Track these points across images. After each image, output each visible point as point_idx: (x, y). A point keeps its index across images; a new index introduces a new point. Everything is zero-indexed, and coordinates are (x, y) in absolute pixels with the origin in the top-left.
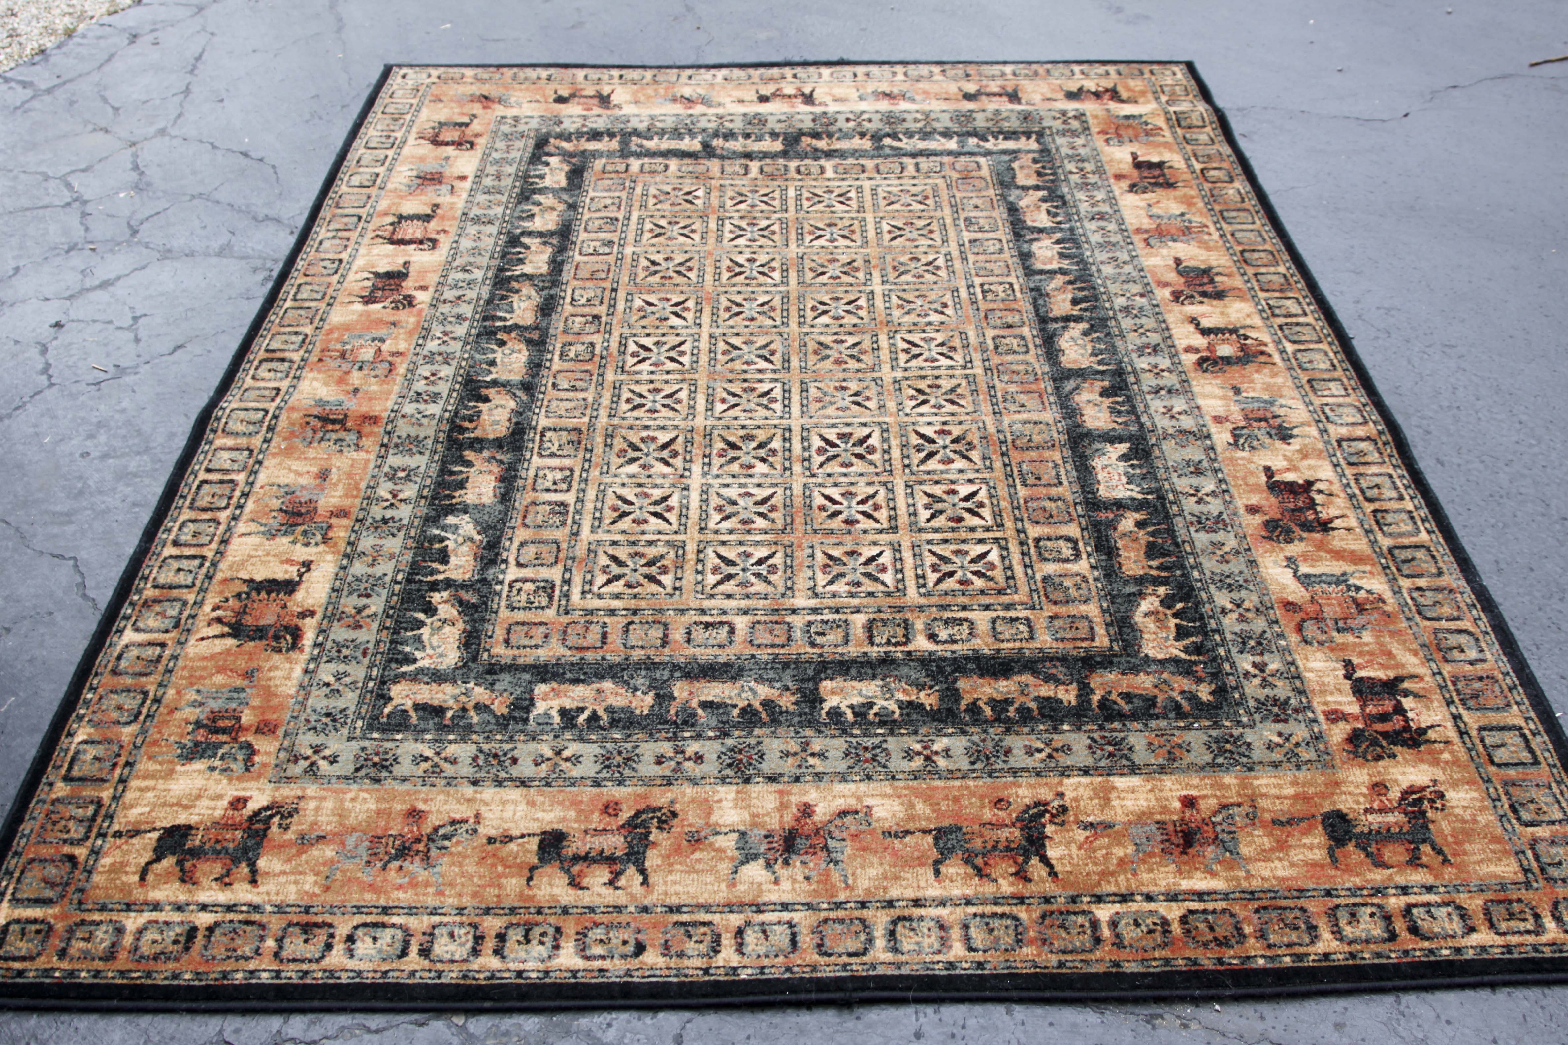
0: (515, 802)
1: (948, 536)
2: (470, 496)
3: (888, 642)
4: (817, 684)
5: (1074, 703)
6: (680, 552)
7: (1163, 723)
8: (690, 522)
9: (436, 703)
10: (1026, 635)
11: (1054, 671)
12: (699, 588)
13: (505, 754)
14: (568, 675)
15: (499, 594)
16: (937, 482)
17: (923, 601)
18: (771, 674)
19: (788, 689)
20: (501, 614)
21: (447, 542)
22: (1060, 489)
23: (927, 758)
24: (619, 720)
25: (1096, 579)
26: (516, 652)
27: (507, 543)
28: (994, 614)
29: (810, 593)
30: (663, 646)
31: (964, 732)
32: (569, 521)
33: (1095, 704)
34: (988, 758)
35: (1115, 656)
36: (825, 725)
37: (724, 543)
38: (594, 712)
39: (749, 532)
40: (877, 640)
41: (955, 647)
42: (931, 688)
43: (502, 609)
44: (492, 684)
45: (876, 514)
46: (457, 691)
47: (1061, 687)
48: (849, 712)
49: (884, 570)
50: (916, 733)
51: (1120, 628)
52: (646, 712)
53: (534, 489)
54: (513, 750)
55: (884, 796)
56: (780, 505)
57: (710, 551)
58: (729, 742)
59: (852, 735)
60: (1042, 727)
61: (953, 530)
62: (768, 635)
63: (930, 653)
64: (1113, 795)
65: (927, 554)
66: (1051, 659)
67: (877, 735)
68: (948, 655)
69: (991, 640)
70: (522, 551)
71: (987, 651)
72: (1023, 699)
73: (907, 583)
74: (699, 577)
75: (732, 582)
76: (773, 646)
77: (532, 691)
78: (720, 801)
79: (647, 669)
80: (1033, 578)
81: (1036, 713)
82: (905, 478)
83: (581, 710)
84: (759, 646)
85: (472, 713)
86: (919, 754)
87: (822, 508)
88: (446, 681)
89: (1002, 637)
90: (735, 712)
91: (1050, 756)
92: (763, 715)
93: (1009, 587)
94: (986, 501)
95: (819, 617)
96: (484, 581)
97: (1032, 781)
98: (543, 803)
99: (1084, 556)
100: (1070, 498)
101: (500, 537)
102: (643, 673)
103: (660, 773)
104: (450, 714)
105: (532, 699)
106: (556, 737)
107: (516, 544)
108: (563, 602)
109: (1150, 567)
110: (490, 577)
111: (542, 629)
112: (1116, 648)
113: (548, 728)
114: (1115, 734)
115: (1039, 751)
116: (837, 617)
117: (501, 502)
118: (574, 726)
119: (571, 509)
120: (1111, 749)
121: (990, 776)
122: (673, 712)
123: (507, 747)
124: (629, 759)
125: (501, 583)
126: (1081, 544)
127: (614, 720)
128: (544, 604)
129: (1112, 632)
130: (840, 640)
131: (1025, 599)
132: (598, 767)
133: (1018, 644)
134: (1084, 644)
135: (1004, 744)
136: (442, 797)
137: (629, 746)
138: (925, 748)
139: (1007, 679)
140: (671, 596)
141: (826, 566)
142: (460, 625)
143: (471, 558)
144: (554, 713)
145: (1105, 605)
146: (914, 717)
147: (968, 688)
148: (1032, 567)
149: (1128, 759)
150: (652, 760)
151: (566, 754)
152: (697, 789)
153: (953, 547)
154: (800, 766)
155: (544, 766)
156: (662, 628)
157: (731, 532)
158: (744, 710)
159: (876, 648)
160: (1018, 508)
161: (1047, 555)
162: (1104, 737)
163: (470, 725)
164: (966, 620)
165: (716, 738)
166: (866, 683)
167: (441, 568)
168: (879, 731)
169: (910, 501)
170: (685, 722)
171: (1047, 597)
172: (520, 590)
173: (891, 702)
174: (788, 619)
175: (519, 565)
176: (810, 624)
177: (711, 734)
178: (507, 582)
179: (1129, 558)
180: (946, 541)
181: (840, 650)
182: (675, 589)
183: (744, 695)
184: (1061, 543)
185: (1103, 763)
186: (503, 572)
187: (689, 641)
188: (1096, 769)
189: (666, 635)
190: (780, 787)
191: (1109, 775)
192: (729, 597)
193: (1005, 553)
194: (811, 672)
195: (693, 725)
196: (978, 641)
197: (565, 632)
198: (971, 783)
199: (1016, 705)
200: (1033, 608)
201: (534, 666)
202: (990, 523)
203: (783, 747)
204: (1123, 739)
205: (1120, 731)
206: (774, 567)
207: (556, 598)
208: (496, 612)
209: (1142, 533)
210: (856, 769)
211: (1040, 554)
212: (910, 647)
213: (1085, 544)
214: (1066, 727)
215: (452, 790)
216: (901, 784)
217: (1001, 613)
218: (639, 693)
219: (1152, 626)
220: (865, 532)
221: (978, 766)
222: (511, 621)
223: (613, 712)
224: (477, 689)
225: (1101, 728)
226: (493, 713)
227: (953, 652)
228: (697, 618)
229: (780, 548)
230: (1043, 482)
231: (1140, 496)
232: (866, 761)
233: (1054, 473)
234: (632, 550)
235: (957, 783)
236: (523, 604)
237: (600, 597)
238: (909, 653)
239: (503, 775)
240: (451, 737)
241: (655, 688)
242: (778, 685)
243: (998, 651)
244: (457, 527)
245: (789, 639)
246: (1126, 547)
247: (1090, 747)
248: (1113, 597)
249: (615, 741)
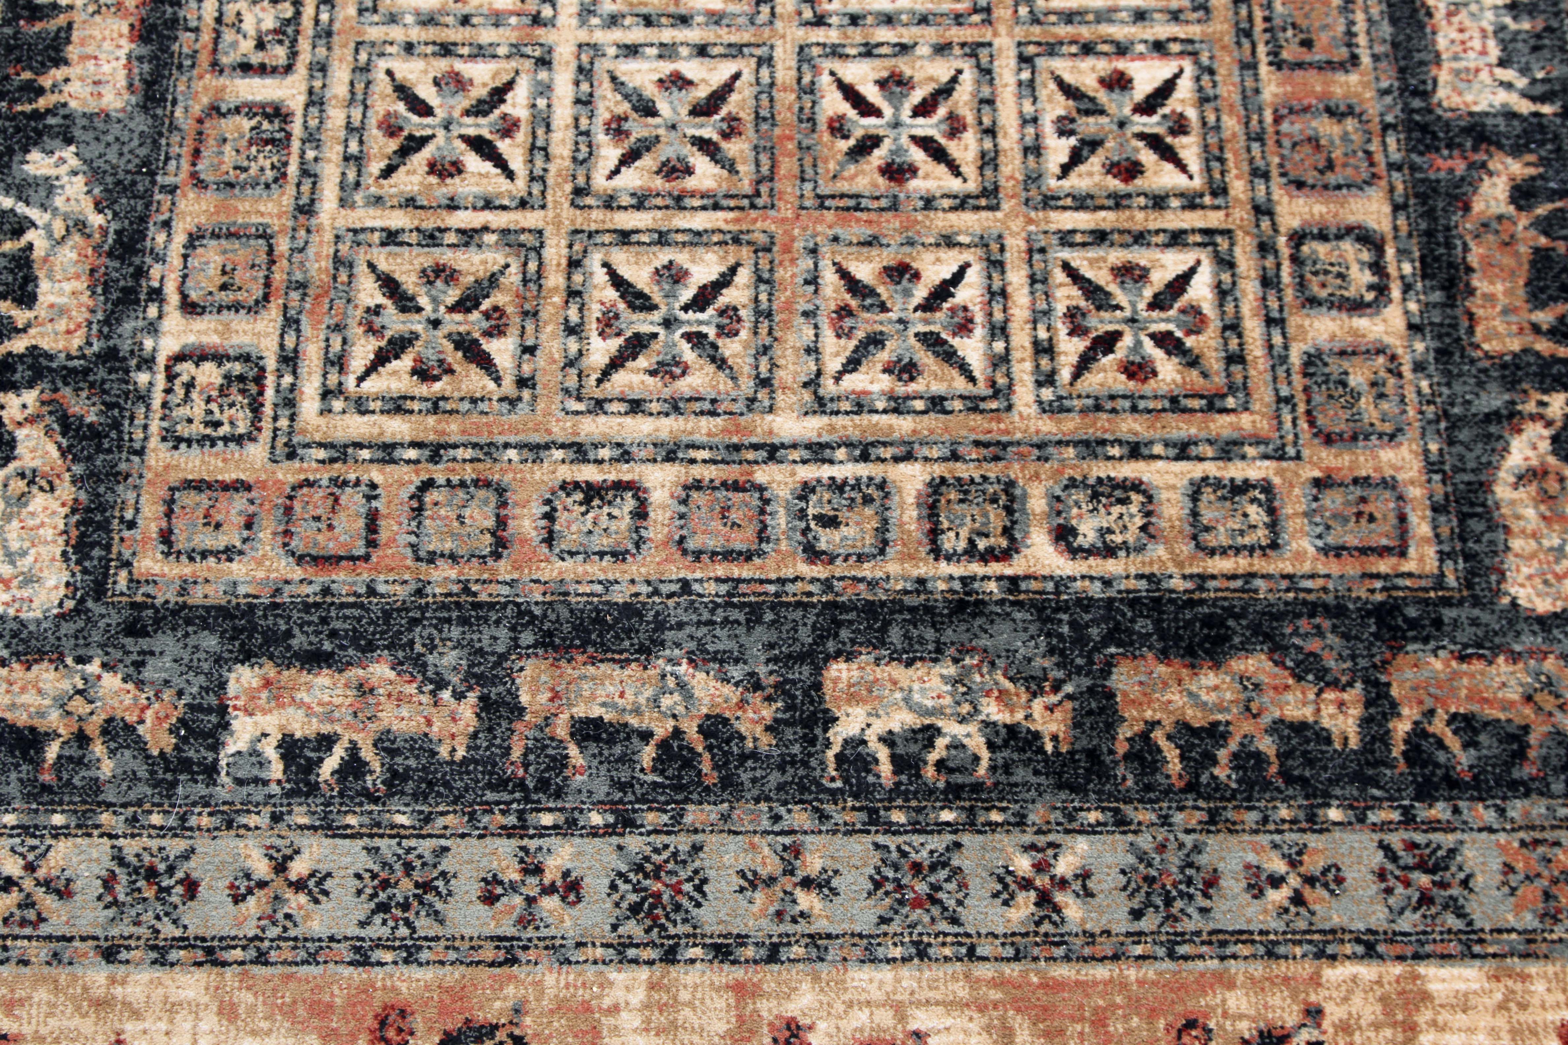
0: (195, 1010)
1: (1106, 219)
2: (74, 87)
3: (971, 551)
4: (818, 670)
5: (1354, 743)
6: (532, 266)
7: (1538, 808)
8: (553, 168)
9: (21, 719)
10: (1261, 535)
11: (1313, 645)
12: (572, 382)
13: (171, 870)
14: (298, 641)
15: (144, 398)
16: (1088, 49)
17: (1047, 426)
18: (724, 643)
19: (757, 686)
20: (151, 459)
21: (30, 236)
22: (1353, 78)
23: (1044, 899)
24: (405, 777)
25: (1419, 367)
26: (186, 569)
27: (161, 238)
28: (1197, 470)
29: (807, 396)
30: (498, 556)
31: (1122, 823)
32: (293, 169)
33: (1397, 750)
34: (1169, 902)
35: (1447, 602)
36: (833, 793)
37: (625, 237)
38: (353, 749)
39: (679, 202)
40: (949, 542)
41: (1112, 567)
42: (1056, 688)
43: (154, 442)
44: (139, 665)
45: (953, 148)
46: (66, 685)
47: (1330, 695)
48: (883, 754)
49: (965, 327)
50: (1021, 822)
51: (1463, 518)
52: (461, 753)
53: (216, 67)
54: (186, 856)
55: (951, 1005)
56: (747, 116)
57: (595, 261)
58: (635, 843)
59: (891, 829)
60: (1284, 813)
61: (1118, 201)
62: (716, 525)
63: (1061, 583)
64: (1423, 1017)
65: (1059, 276)
66: (1313, 609)
67: (942, 827)
68: (1095, 590)
69: (1186, 548)
70: (192, 262)
71: (1178, 584)
72: (1247, 727)
73: (1016, 368)
74: (573, 346)
75: (643, 362)
76: (728, 555)
77: (223, 685)
78: (615, 1009)
79: (464, 621)
80: (1284, 359)
81: (1274, 769)
82: (1020, 32)
83: (327, 742)
84: (698, 555)
85: (98, 749)
86: (1026, 884)
87: (838, 128)
88: (41, 655)
89: (1210, 540)
90: (648, 754)
91: (1298, 899)
92: (706, 767)
93: (1232, 389)
94: (1192, 114)
95: (826, 472)
96: (110, 356)
97: (1258, 969)
98: (252, 1010)
99: (1396, 293)
100: (1373, 108)
101: (143, 219)
102: (456, 632)
103: (491, 929)
104: (52, 751)
105: (223, 710)
106: (276, 818)
107: (180, 238)
108: (283, 423)
109: (1536, 329)
110: (125, 346)
111: (239, 503)
112: (1451, 580)
113: (259, 794)
114: (1437, 837)
115: (1276, 881)
116: (863, 470)
117: (144, 108)
118: (313, 789)
119: (297, 128)
120: (1424, 880)
121: (1171, 955)
122: (516, 754)
123: (175, 846)
124: (426, 886)
125: (148, 363)
126: (1390, 252)
127: (394, 774)
128: (242, 429)
129: (1445, 531)
130: (869, 543)
131: (1264, 426)
132: (363, 909)
133: (1242, 563)
134: (1383, 566)
135: (1202, 859)
136: (42, 995)
137: (426, 846)
138: (1040, 867)
139: (1217, 666)
140: (513, 402)
141: (844, 311)
142: (66, 491)
143: (81, 285)
144: (270, 751)
145: (1433, 447)
146: (1021, 774)
147: (1135, 692)
148: (1280, 322)
149: (1460, 913)
150: (475, 889)
151: (298, 868)
152: (570, 975)
153: (1116, 256)
154: (779, 914)
155: (251, 901)
156: (493, 499)
157: (641, 202)
158: (664, 745)
159: (945, 568)
160: (1260, 138)
161: (1316, 289)
162: (1412, 846)
163: (95, 786)
164: (1137, 486)
165: (609, 830)
166: (920, 670)
167: (21, 316)
168: (947, 816)
169: (1028, 108)
170: (543, 785)
171: (1312, 423)
172: (189, 386)
173: (972, 728)
174: (761, 475)
175: (189, 307)
176: (806, 490)
177: (596, 819)
178: (161, 360)
179: (1490, 298)
180: (1100, 237)
181: (867, 570)
182: (522, 382)
183: (666, 701)
184: (1348, 247)
185: (1408, 922)
186: (153, 328)
187: (549, 539)
188: (1392, 938)
189: (501, 522)
190: (738, 973)
191: (1417, 957)
192: (636, 406)
193: (1226, 277)
194: (805, 635)
195: (559, 794)
196: (1159, 551)
197: (288, 510)
198: (1132, 973)
199: (1233, 745)
200: (1280, 455)
201: (223, 612)
202: (1198, 183)
203: (745, 862)
204: (1452, 852)
205: (1449, 829)
206: (730, 312)
207: (268, 410)
208: (141, 453)
209: (1524, 221)
210: (895, 927)
211: (1301, 284)
212: (1015, 567)
213: (1402, 253)
214: (1334, 814)
215: (63, 974)
216: (985, 971)
217: (1211, 469)
218: (446, 695)
219: (1530, 512)
220: (929, 203)
221: (1148, 923)
222: (174, 478)
223: (393, 752)
224: (107, 677)
225: (1409, 820)
226: (140, 746)
227: (1107, 583)
228: (566, 473)
229: (745, 253)
230: (1318, 56)
231: (1525, 107)
232: (917, 903)
233: (1341, 28)
234: (426, 258)
235: (1101, 972)
236: (198, 429)
237: (361, 406)
238: (1014, 581)
239: (168, 930)
240: (58, 819)
241: (481, 680)
242: (736, 672)
243: (1203, 578)
244: (49, 185)
245: (762, 535)
246: (1488, 264)
247: (1382, 875)
248: (1455, 424)
249: (397, 833)
